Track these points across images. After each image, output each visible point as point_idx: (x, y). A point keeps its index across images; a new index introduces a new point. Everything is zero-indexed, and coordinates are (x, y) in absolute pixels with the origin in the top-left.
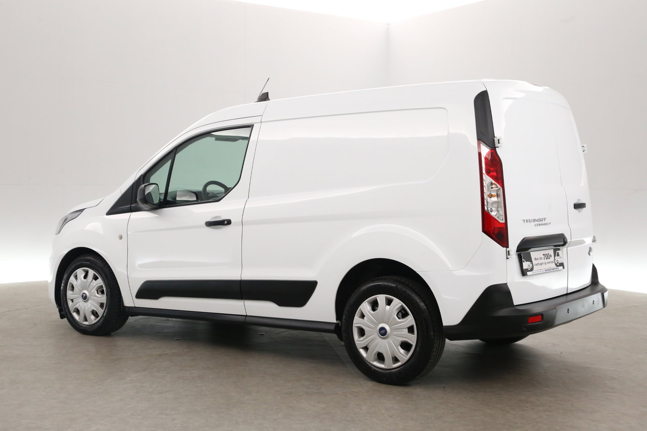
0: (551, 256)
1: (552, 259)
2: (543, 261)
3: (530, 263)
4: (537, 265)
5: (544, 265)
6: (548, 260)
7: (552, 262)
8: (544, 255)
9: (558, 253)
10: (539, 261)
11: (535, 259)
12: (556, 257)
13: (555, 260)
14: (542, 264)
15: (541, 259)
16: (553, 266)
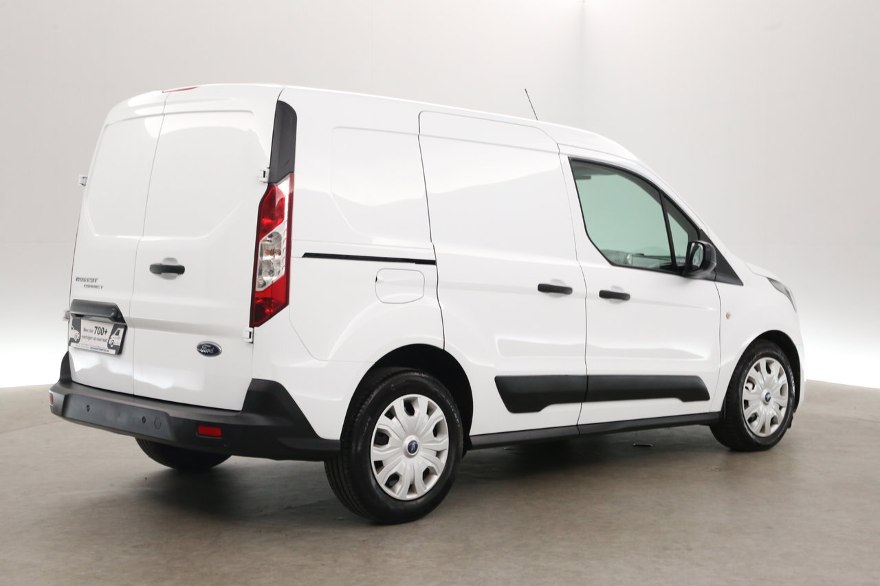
0: (106, 332)
1: (106, 336)
2: (92, 335)
3: (77, 332)
4: (84, 337)
5: (92, 341)
6: (100, 336)
7: (104, 340)
8: (96, 327)
9: (119, 331)
10: (88, 334)
11: (85, 330)
12: (114, 336)
13: (110, 338)
14: (90, 338)
15: (91, 331)
16: (105, 345)
